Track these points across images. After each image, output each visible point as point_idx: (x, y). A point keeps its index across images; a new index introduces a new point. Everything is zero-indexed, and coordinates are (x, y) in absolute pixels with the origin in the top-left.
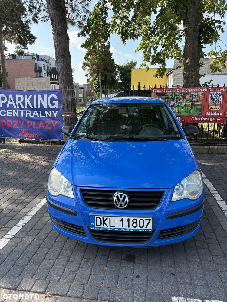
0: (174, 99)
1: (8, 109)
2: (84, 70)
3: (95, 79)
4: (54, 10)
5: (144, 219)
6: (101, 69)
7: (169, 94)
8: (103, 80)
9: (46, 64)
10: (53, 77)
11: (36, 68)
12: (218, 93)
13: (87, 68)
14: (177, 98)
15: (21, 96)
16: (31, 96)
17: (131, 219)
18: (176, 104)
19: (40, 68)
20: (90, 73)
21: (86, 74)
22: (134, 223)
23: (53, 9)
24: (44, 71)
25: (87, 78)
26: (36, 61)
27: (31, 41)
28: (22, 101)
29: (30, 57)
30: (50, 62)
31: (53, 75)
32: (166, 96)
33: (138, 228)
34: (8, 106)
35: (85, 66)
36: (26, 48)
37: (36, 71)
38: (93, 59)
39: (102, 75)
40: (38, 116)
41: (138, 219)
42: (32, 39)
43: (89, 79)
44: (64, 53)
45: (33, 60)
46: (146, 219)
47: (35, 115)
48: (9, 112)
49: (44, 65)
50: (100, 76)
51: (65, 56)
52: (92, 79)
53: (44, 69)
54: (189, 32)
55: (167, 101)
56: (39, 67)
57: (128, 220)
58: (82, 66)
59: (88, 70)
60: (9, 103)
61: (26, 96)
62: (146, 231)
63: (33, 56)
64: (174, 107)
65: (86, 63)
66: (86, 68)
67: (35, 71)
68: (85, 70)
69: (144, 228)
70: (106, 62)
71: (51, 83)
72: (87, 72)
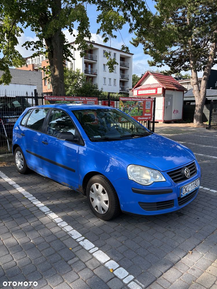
5: (198, 180)
7: (59, 102)
12: (92, 102)
22: (195, 184)
54: (56, 49)
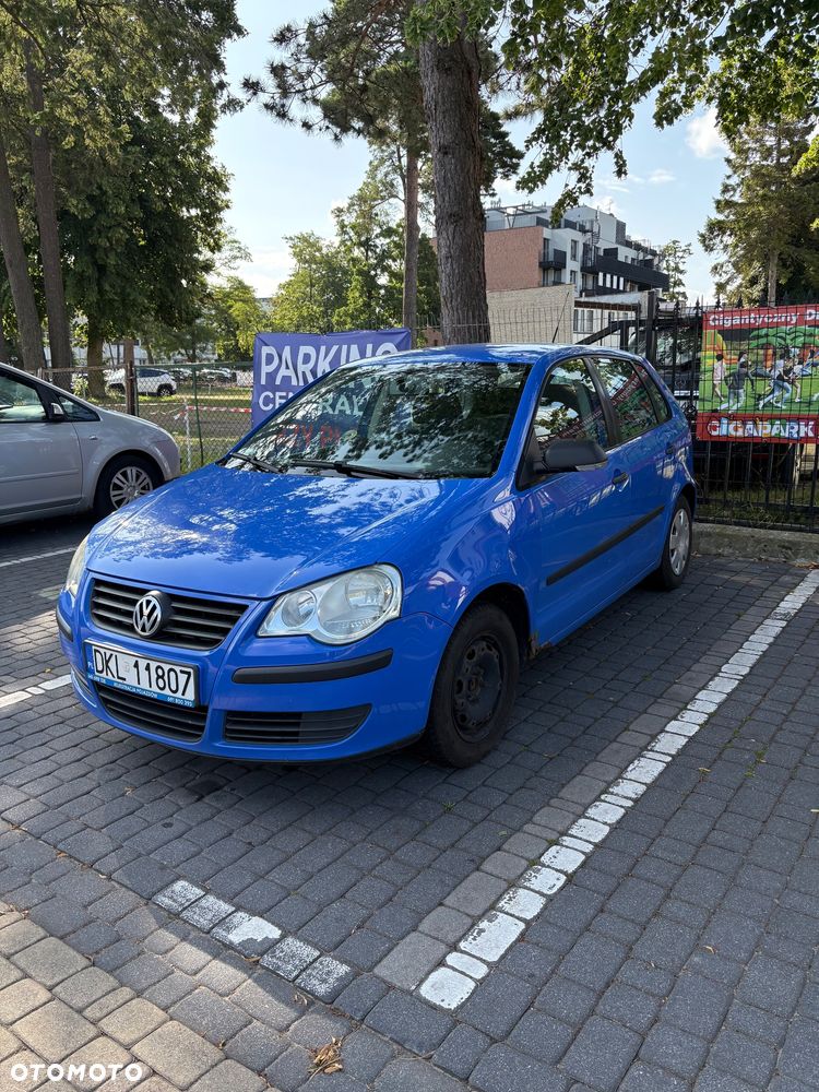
0: (788, 352)
1: (278, 389)
2: (709, 248)
3: (753, 281)
4: (436, 74)
5: (178, 669)
6: (779, 238)
7: (771, 331)
8: (782, 282)
9: (581, 239)
10: (601, 283)
11: (545, 255)
13: (722, 242)
14: (804, 346)
15: (310, 350)
16: (335, 348)
17: (153, 665)
18: (797, 369)
19: (561, 255)
20: (732, 260)
21: (716, 262)
22: (159, 677)
23: (433, 71)
24: (572, 265)
25: (717, 279)
26: (547, 232)
27: (509, 166)
28: (311, 365)
29: (529, 221)
30: (596, 230)
31: (601, 275)
32: (758, 337)
33: (167, 692)
34: (278, 382)
35: (716, 233)
36: (491, 192)
37: (545, 266)
38: (750, 203)
39: (783, 264)
40: (348, 412)
41: (166, 667)
42: (511, 159)
43: (727, 283)
44: (455, 209)
45: (540, 227)
46: (182, 672)
47: (342, 408)
48: (281, 397)
49: (575, 242)
50: (775, 269)
51: (461, 218)
52: (739, 281)
53: (574, 257)
55: (761, 358)
56: (556, 252)
57: (148, 668)
58: (702, 236)
59: (726, 247)
60: (283, 372)
61: (323, 349)
62: (181, 702)
63: (542, 216)
64: (787, 381)
65: (719, 222)
66: (718, 240)
67: (541, 264)
68: (712, 250)
69: (179, 694)
70: (805, 209)
71: (578, 304)
72: (720, 256)
